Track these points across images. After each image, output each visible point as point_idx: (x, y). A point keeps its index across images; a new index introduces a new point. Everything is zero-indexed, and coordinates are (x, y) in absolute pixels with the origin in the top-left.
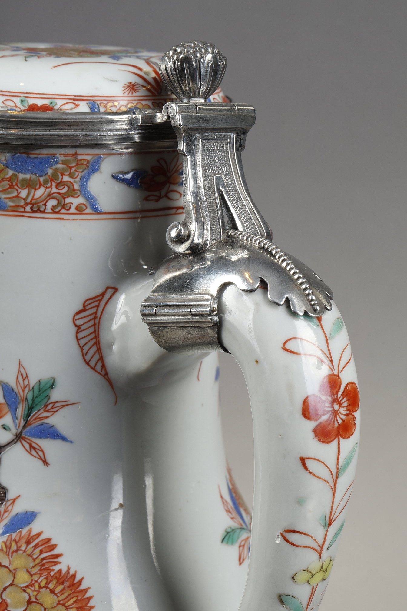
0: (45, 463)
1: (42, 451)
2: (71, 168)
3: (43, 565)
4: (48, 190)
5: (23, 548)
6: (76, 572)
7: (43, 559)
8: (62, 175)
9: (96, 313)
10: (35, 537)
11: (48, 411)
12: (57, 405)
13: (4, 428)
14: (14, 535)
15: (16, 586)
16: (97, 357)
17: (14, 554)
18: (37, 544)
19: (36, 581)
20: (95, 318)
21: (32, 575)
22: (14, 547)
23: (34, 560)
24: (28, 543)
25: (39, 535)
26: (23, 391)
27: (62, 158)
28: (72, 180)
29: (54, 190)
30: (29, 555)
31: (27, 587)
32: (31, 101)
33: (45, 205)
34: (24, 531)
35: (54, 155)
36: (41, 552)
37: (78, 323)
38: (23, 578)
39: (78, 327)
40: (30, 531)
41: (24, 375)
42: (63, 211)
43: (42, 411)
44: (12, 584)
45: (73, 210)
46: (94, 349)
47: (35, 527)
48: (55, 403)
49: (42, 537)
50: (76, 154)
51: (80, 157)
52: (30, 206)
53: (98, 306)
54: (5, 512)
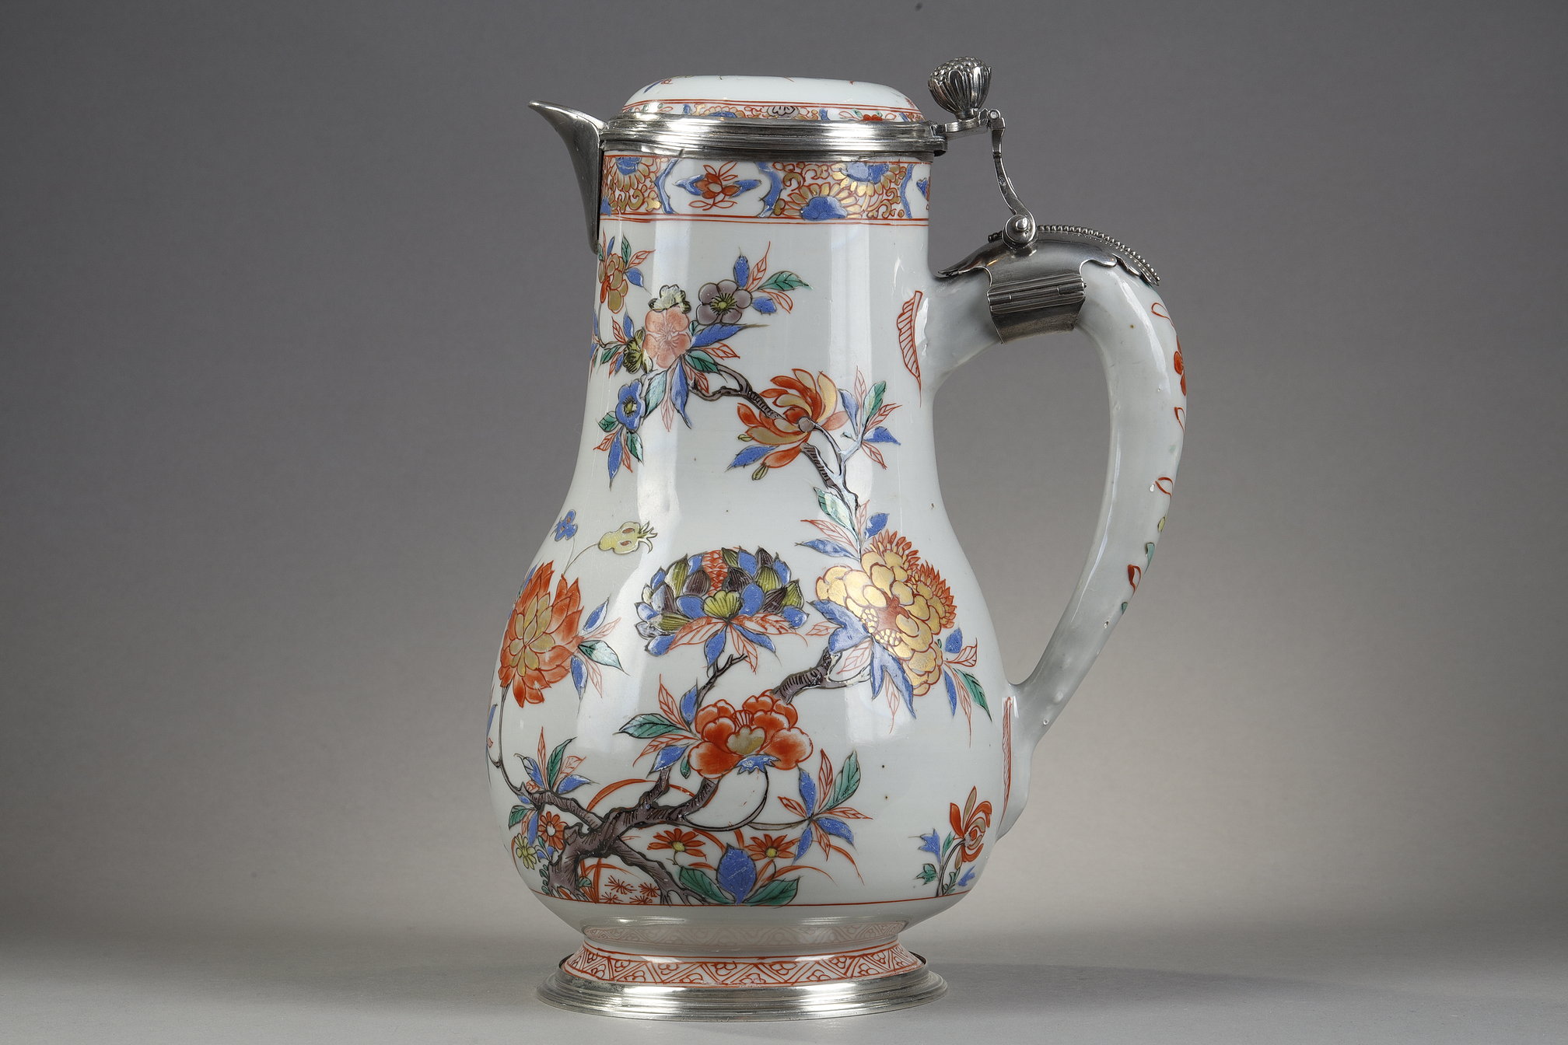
0: (884, 466)
1: (880, 454)
2: (896, 175)
3: (910, 561)
4: (881, 196)
5: (889, 547)
6: (933, 565)
7: (907, 556)
8: (891, 182)
9: (911, 315)
10: (893, 537)
11: (881, 415)
12: (888, 408)
14: (877, 536)
15: (898, 581)
16: (913, 359)
17: (884, 554)
18: (898, 543)
19: (911, 576)
20: (910, 321)
21: (906, 571)
22: (882, 548)
23: (902, 557)
24: (891, 542)
25: (895, 534)
26: (861, 397)
27: (890, 166)
28: (896, 187)
29: (885, 197)
30: (896, 553)
31: (906, 581)
32: (863, 113)
33: (877, 211)
34: (883, 532)
35: (885, 163)
36: (903, 550)
37: (901, 326)
38: (900, 574)
39: (900, 330)
40: (887, 531)
41: (861, 381)
42: (890, 217)
43: (877, 415)
44: (894, 581)
45: (896, 217)
46: (911, 351)
47: (890, 528)
48: (886, 406)
49: (898, 537)
50: (899, 162)
51: (902, 165)
52: (866, 213)
53: (912, 309)
54: (861, 516)
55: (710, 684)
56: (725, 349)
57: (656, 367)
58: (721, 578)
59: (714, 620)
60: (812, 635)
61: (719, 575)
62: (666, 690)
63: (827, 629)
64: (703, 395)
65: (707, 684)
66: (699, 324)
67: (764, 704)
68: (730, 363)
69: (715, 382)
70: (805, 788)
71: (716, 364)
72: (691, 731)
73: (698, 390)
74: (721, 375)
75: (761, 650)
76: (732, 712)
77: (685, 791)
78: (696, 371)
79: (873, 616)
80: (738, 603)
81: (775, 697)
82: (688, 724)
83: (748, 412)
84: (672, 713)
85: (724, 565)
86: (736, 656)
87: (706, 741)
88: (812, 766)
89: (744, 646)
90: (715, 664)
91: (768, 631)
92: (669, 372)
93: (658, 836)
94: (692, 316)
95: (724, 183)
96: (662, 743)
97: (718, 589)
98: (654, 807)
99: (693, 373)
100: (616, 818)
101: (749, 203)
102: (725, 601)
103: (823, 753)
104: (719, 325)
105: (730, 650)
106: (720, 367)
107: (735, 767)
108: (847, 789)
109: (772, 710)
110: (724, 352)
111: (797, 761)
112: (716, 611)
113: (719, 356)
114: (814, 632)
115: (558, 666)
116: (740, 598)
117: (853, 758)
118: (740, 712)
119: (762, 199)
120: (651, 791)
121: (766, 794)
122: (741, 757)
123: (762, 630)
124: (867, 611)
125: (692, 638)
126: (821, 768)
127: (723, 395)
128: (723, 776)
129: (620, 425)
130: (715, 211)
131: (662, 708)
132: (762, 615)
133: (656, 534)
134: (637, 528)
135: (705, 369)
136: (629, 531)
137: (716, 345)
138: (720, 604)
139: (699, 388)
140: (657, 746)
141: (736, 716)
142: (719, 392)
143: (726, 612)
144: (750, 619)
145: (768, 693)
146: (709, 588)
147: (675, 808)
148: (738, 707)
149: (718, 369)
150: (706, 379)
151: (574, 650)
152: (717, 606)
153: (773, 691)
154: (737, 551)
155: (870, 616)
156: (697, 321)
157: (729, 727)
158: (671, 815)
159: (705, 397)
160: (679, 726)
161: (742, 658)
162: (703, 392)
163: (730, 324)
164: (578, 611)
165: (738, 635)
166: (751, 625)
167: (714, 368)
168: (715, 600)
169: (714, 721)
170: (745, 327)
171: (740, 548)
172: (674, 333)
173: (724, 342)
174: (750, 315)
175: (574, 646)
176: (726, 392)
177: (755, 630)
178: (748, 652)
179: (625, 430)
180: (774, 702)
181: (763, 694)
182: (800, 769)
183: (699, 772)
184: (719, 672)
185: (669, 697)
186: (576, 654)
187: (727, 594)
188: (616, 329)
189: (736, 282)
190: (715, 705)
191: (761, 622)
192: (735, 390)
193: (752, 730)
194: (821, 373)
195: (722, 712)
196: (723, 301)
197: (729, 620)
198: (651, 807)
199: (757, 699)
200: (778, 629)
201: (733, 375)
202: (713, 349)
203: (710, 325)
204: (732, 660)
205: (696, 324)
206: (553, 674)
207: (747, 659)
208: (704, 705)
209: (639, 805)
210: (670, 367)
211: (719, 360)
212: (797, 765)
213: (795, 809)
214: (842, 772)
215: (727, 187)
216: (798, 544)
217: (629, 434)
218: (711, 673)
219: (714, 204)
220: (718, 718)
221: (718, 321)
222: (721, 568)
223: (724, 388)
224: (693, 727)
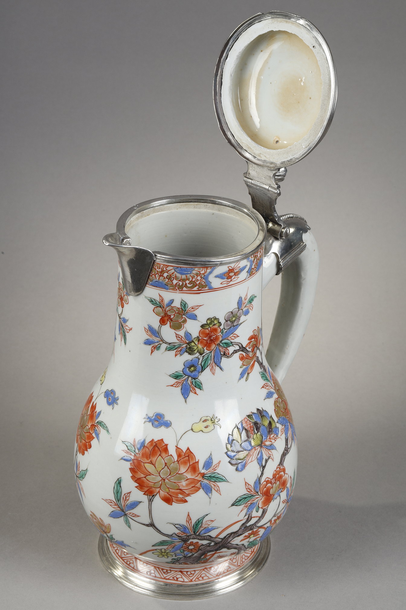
55: (262, 474)
56: (235, 335)
57: (206, 351)
58: (252, 429)
59: (257, 448)
60: (282, 435)
61: (251, 427)
62: (248, 483)
63: (283, 429)
64: (228, 356)
65: (261, 474)
66: (225, 329)
67: (278, 471)
68: (237, 340)
69: (231, 349)
71: (232, 343)
72: (259, 495)
73: (225, 355)
74: (234, 346)
75: (273, 451)
76: (270, 480)
77: (257, 517)
78: (224, 348)
80: (261, 436)
81: (280, 467)
82: (257, 493)
83: (243, 356)
84: (252, 491)
85: (250, 422)
86: (267, 458)
87: (264, 496)
89: (268, 453)
90: (262, 465)
91: (273, 442)
92: (212, 352)
93: (245, 536)
94: (222, 327)
95: (235, 271)
96: (249, 504)
97: (253, 434)
98: (246, 527)
99: (223, 349)
100: (229, 537)
101: (243, 275)
102: (257, 438)
103: (291, 477)
104: (233, 327)
105: (265, 457)
106: (233, 343)
107: (272, 499)
109: (280, 472)
110: (234, 337)
112: (257, 444)
113: (233, 339)
115: (193, 487)
116: (261, 434)
118: (272, 479)
119: (247, 272)
120: (245, 523)
121: (280, 502)
122: (274, 495)
123: (271, 443)
125: (252, 459)
126: (290, 482)
127: (235, 353)
128: (269, 505)
129: (187, 377)
130: (231, 283)
131: (247, 491)
132: (269, 437)
133: (220, 419)
134: (209, 418)
135: (228, 346)
136: (205, 421)
137: (232, 335)
138: (256, 440)
139: (226, 354)
140: (247, 506)
142: (233, 353)
143: (259, 442)
144: (266, 441)
145: (278, 467)
146: (250, 435)
147: (253, 524)
148: (271, 477)
149: (232, 344)
150: (228, 350)
151: (201, 479)
152: (256, 441)
153: (279, 465)
154: (251, 414)
156: (224, 328)
157: (270, 486)
158: (251, 528)
159: (228, 357)
160: (254, 495)
161: (269, 458)
162: (227, 355)
163: (236, 325)
164: (196, 462)
165: (266, 450)
166: (268, 443)
167: (231, 344)
168: (254, 439)
169: (265, 487)
170: (241, 324)
171: (252, 413)
172: (214, 336)
173: (234, 333)
174: (243, 318)
175: (200, 477)
176: (235, 352)
177: (269, 445)
178: (270, 454)
179: (190, 378)
180: (280, 468)
181: (277, 468)
182: (287, 488)
183: (262, 508)
184: (264, 467)
185: (249, 486)
186: (202, 480)
187: (257, 434)
188: (179, 337)
189: (238, 308)
190: (265, 481)
191: (270, 440)
192: (238, 350)
193: (276, 483)
195: (267, 482)
196: (234, 317)
197: (261, 445)
198: (245, 528)
199: (276, 471)
200: (274, 440)
201: (237, 344)
202: (230, 338)
203: (229, 328)
204: (267, 461)
205: (224, 330)
206: (191, 490)
207: (270, 457)
208: (261, 483)
209: (240, 529)
210: (213, 350)
211: (232, 341)
212: (286, 486)
215: (236, 272)
216: (264, 399)
217: (193, 380)
218: (262, 470)
219: (231, 281)
220: (266, 485)
221: (232, 325)
222: (250, 424)
223: (235, 350)
224: (259, 493)
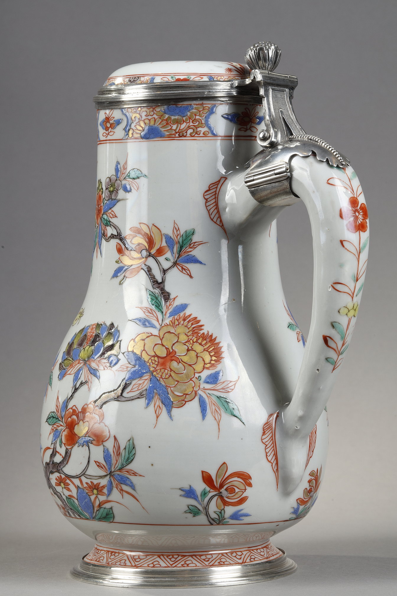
0: (191, 277)
1: (189, 270)
2: (200, 111)
3: (194, 331)
4: (188, 124)
5: (182, 323)
6: (212, 334)
7: (194, 328)
8: (196, 115)
9: (216, 191)
10: (188, 317)
11: (191, 248)
12: (196, 244)
13: (167, 260)
14: (176, 317)
15: (180, 342)
16: (217, 216)
17: (177, 326)
18: (190, 320)
19: (191, 339)
20: (215, 194)
21: (188, 336)
22: (177, 323)
23: (189, 328)
24: (184, 320)
25: (190, 315)
26: (177, 238)
27: (195, 106)
28: (201, 118)
29: (191, 124)
30: (185, 326)
31: (186, 342)
32: (177, 77)
33: (186, 132)
34: (182, 314)
35: (191, 105)
36: (192, 324)
37: (206, 197)
38: (183, 338)
39: (206, 199)
40: (185, 314)
41: (177, 229)
42: (196, 135)
43: (188, 248)
44: (177, 342)
45: (201, 135)
46: (216, 211)
47: (188, 312)
48: (195, 243)
49: (191, 317)
50: (203, 104)
51: (204, 106)
52: (178, 134)
53: (217, 188)
54: (170, 305)
56: (112, 213)
58: (91, 338)
59: (81, 362)
60: (119, 371)
62: (59, 399)
63: (127, 368)
64: (106, 238)
65: (71, 396)
66: (105, 200)
67: (90, 408)
68: (114, 221)
69: (109, 231)
70: (107, 457)
71: (110, 221)
72: (63, 422)
73: (104, 236)
74: (111, 227)
75: (94, 378)
76: (77, 412)
77: (61, 454)
78: (104, 226)
79: (155, 361)
80: (92, 352)
81: (95, 405)
82: (62, 418)
83: (120, 248)
84: (59, 412)
85: (95, 331)
86: (84, 381)
87: (67, 428)
88: (110, 445)
89: (88, 376)
90: (75, 385)
91: (100, 368)
93: (57, 479)
94: (104, 196)
95: (111, 122)
96: (55, 428)
97: (88, 345)
98: (53, 462)
101: (119, 132)
102: (88, 351)
103: (115, 437)
104: (111, 200)
105: (82, 378)
106: (111, 223)
107: (77, 443)
108: (128, 459)
109: (93, 412)
110: (112, 215)
111: (103, 441)
112: (83, 357)
113: (111, 217)
114: (121, 369)
116: (94, 349)
117: (131, 441)
118: (80, 412)
119: (124, 129)
120: (52, 454)
121: (89, 459)
122: (79, 438)
123: (97, 367)
124: (153, 358)
125: (71, 371)
126: (114, 446)
127: (111, 238)
128: (72, 447)
130: (109, 137)
131: (56, 409)
132: (99, 360)
133: (84, 314)
134: (82, 311)
135: (106, 224)
136: (80, 313)
137: (110, 211)
138: (85, 353)
140: (53, 429)
141: (78, 415)
143: (86, 357)
144: (94, 361)
145: (92, 403)
146: (85, 344)
147: (59, 464)
148: (80, 409)
150: (106, 230)
152: (84, 353)
153: (95, 402)
154: (102, 324)
155: (153, 362)
156: (105, 198)
157: (76, 420)
158: (58, 467)
159: (106, 240)
160: (60, 419)
161: (86, 382)
163: (114, 199)
165: (87, 370)
166: (94, 365)
167: (109, 223)
168: (85, 350)
169: (70, 417)
170: (119, 200)
171: (104, 323)
172: (100, 205)
173: (112, 209)
174: (121, 194)
176: (113, 236)
177: (94, 367)
178: (89, 379)
180: (95, 408)
181: (90, 403)
182: (104, 446)
183: (65, 444)
184: (76, 390)
185: (59, 403)
187: (90, 347)
189: (116, 176)
190: (72, 408)
191: (98, 363)
192: (116, 236)
194: (153, 225)
195: (74, 412)
196: (112, 186)
197: (86, 361)
199: (88, 405)
200: (104, 367)
201: (115, 227)
202: (109, 213)
203: (108, 200)
204: (82, 384)
207: (88, 383)
208: (68, 408)
209: (50, 461)
211: (111, 219)
212: (102, 444)
213: (103, 468)
214: (125, 448)
215: (112, 124)
216: (129, 320)
218: (73, 390)
219: (109, 134)
220: (72, 415)
221: (110, 198)
222: (93, 333)
223: (112, 234)
224: (64, 419)
